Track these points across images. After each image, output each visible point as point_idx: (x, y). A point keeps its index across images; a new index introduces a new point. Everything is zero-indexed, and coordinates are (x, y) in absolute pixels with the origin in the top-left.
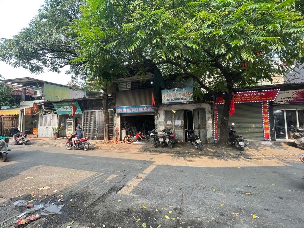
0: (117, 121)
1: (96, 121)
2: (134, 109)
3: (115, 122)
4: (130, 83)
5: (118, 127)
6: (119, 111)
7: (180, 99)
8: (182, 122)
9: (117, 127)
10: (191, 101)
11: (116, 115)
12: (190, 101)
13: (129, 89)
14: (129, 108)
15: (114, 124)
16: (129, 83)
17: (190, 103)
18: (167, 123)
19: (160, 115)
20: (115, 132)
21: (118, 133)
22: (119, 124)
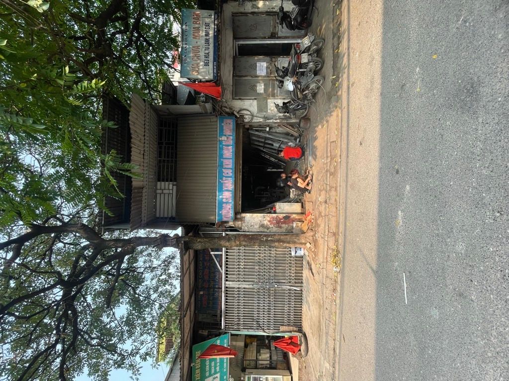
0: (254, 220)
1: (251, 286)
2: (224, 170)
3: (256, 228)
4: (159, 183)
5: (269, 219)
6: (227, 212)
7: (207, 38)
9: (269, 221)
10: (213, 14)
12: (213, 16)
13: (175, 187)
14: (221, 185)
15: (261, 229)
16: (159, 187)
17: (218, 19)
18: (262, 91)
20: (281, 227)
21: (284, 217)
22: (261, 217)
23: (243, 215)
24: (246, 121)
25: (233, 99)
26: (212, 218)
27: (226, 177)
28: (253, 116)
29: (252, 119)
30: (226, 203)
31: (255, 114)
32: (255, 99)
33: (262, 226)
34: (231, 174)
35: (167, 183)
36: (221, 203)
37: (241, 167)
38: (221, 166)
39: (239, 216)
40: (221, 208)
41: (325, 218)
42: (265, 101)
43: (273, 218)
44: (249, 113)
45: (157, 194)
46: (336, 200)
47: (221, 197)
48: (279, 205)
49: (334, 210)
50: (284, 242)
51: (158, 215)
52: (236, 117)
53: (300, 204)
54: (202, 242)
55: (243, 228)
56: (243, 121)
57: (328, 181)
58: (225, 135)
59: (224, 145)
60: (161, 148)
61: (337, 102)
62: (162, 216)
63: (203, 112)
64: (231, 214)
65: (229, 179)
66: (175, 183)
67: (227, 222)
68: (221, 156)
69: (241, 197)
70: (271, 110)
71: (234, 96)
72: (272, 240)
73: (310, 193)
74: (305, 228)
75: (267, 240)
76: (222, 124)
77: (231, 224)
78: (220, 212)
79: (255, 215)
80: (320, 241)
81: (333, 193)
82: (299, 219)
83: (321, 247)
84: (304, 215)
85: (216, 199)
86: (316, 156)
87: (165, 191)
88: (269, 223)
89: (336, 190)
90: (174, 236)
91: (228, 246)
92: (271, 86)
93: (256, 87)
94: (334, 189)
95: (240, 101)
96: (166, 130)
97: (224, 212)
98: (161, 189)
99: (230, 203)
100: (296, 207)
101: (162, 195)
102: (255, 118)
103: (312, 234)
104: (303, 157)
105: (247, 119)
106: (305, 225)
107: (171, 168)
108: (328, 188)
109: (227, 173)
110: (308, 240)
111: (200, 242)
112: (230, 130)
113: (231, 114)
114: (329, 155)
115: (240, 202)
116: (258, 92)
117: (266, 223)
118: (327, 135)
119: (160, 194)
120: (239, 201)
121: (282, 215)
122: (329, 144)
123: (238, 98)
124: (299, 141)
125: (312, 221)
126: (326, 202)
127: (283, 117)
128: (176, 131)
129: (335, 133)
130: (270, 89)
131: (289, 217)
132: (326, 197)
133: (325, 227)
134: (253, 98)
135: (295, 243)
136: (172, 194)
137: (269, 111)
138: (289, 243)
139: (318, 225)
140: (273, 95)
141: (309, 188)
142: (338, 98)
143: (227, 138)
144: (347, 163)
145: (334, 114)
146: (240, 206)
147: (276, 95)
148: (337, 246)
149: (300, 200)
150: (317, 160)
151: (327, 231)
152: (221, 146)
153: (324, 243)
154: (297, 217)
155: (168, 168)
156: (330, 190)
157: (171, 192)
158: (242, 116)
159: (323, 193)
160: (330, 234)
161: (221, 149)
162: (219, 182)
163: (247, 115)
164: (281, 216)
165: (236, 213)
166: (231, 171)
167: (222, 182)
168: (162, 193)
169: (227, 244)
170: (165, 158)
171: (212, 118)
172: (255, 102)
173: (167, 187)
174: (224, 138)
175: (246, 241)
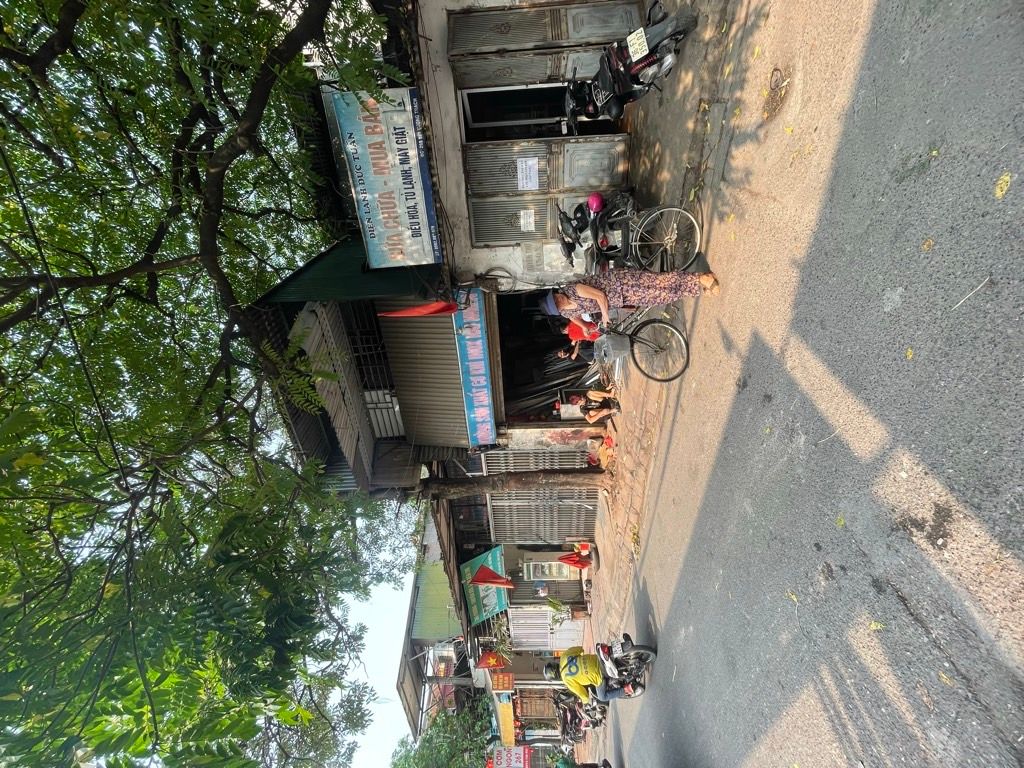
0: (525, 437)
2: (471, 378)
3: (530, 447)
5: (549, 434)
6: (486, 433)
7: (406, 167)
8: (524, 154)
9: (551, 437)
10: (407, 100)
11: (502, 441)
12: (409, 108)
13: (395, 399)
14: (471, 401)
15: (540, 447)
17: (422, 111)
18: (532, 228)
19: (495, 264)
20: (568, 444)
21: (573, 432)
25: (473, 247)
27: (477, 388)
28: (513, 277)
29: (514, 285)
30: (482, 422)
31: (519, 276)
32: (518, 245)
33: (541, 443)
34: (485, 383)
35: (380, 393)
36: (474, 423)
38: (467, 372)
39: (502, 431)
40: (474, 429)
43: (556, 433)
44: (506, 274)
45: (368, 409)
47: (472, 415)
51: (378, 436)
55: (510, 446)
56: (498, 290)
59: (468, 340)
60: (354, 341)
62: (384, 436)
64: (491, 433)
65: (483, 389)
66: (393, 392)
68: (465, 357)
70: (551, 266)
71: (474, 240)
78: (474, 434)
79: (529, 431)
82: (597, 434)
85: (465, 419)
87: (381, 406)
88: (549, 440)
92: (549, 215)
93: (518, 218)
95: (486, 249)
97: (480, 434)
98: (373, 402)
99: (488, 422)
101: (378, 411)
102: (520, 282)
105: (505, 285)
107: (382, 372)
109: (479, 382)
112: (476, 313)
115: (503, 409)
116: (522, 229)
117: (545, 439)
119: (374, 409)
120: (501, 406)
123: (482, 244)
130: (549, 223)
131: (581, 431)
134: (514, 243)
136: (393, 408)
137: (546, 268)
140: (555, 235)
146: (503, 413)
148: (639, 529)
152: (462, 343)
154: (593, 431)
155: (375, 372)
157: (390, 406)
158: (494, 282)
161: (463, 348)
162: (467, 395)
163: (503, 277)
164: (568, 430)
165: (498, 426)
166: (484, 378)
167: (471, 395)
168: (377, 408)
172: (518, 251)
173: (381, 399)
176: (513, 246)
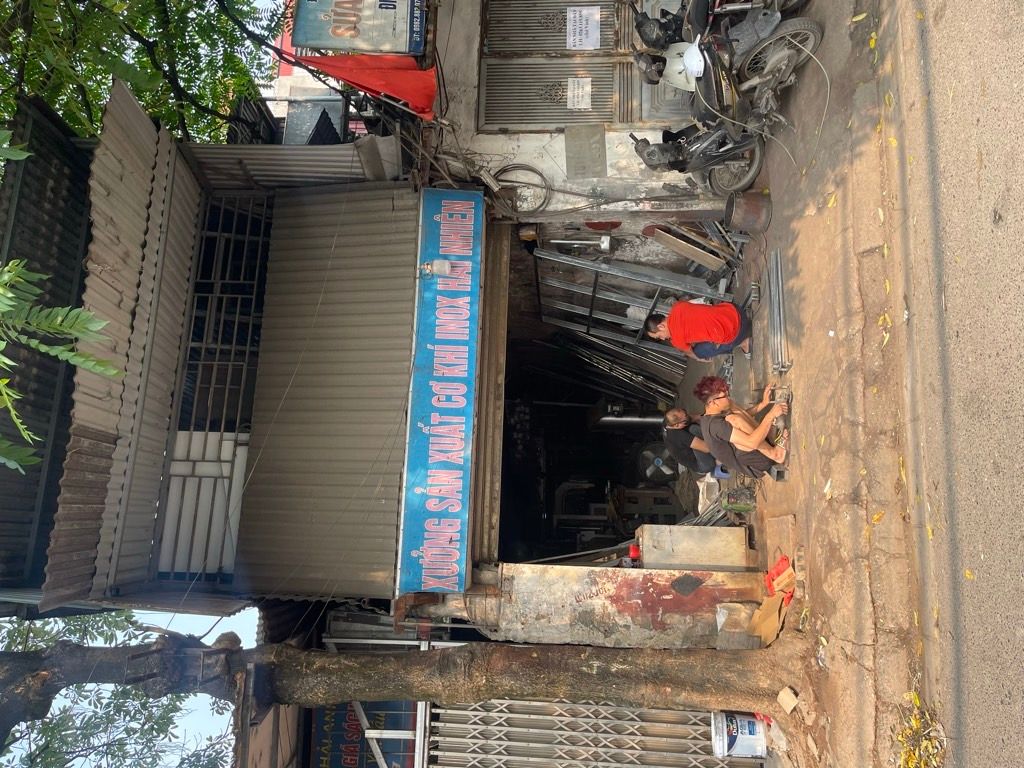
0: (548, 593)
5: (611, 588)
8: (578, 2)
9: (615, 599)
14: (422, 443)
16: (180, 451)
20: (662, 627)
21: (677, 584)
22: (579, 580)
23: (508, 569)
24: (525, 206)
25: (479, 131)
26: (380, 576)
27: (444, 412)
28: (550, 189)
29: (547, 200)
30: (441, 515)
31: (558, 184)
32: (561, 131)
33: (586, 618)
34: (462, 403)
35: (213, 436)
36: (419, 515)
37: (501, 379)
38: (426, 368)
39: (487, 575)
40: (416, 538)
41: (858, 568)
42: (597, 137)
43: (630, 584)
44: (536, 179)
45: (171, 476)
46: (899, 486)
47: (419, 490)
48: (652, 535)
49: (896, 527)
50: (679, 684)
51: (164, 565)
52: (487, 190)
53: (740, 532)
54: (330, 673)
55: (503, 625)
56: (515, 208)
57: (860, 408)
58: (445, 257)
59: (441, 293)
60: (202, 304)
61: (878, 102)
62: (180, 567)
63: (368, 174)
64: (457, 562)
65: (456, 419)
66: (244, 437)
67: (437, 598)
68: (428, 332)
69: (498, 495)
70: (620, 170)
71: (482, 120)
72: (625, 675)
73: (780, 475)
74: (768, 627)
75: (604, 674)
76: (437, 218)
77: (455, 607)
78: (414, 554)
79: (555, 570)
80: (843, 675)
81: (885, 456)
82: (741, 593)
83: (847, 702)
84: (761, 575)
85: (399, 502)
86: (799, 325)
87: (203, 469)
88: (612, 609)
89: (897, 443)
90: (219, 641)
91: (437, 695)
92: (616, 87)
93: (564, 90)
94: (886, 441)
95: (502, 136)
96: (228, 241)
97: (427, 554)
98: (187, 459)
99: (455, 516)
100: (727, 545)
101: (191, 484)
102: (560, 196)
103: (800, 646)
104: (746, 343)
105: (529, 200)
106: (767, 616)
107: (236, 380)
108: (862, 438)
109: (449, 398)
110: (785, 677)
111: (322, 669)
112: (465, 238)
113: (471, 183)
114: (856, 304)
115: (496, 519)
116: (570, 106)
117: (599, 604)
118: (845, 230)
119: (185, 477)
120: (492, 510)
121: (665, 573)
122: (854, 263)
123: (496, 127)
124: (728, 290)
125: (798, 594)
126: (855, 498)
127: (665, 193)
128: (266, 246)
129: (876, 217)
130: (616, 97)
131: (698, 582)
132: (854, 475)
133: (858, 607)
134: (552, 127)
135: (726, 688)
136: (230, 478)
137: (610, 172)
138: (700, 687)
139: (824, 606)
140: (627, 117)
141: (777, 455)
142: (882, 88)
143: (453, 267)
144: (942, 313)
145: (870, 148)
146: (495, 533)
147: (636, 115)
148: (920, 694)
149: (739, 515)
150: (804, 341)
151: (869, 624)
152: (428, 295)
153: (860, 680)
154: (730, 585)
155: (221, 380)
156: (872, 446)
157: (226, 469)
158: (511, 192)
159: (840, 462)
160: (882, 639)
161: (429, 307)
162: (415, 431)
163: (528, 185)
164: (663, 577)
165: (477, 564)
166: (464, 389)
167: (426, 430)
168: (193, 475)
169: (437, 684)
170: (215, 340)
171: (401, 197)
172: (560, 142)
173: (211, 453)
174: (440, 266)
175: (514, 675)
176: (550, 132)
